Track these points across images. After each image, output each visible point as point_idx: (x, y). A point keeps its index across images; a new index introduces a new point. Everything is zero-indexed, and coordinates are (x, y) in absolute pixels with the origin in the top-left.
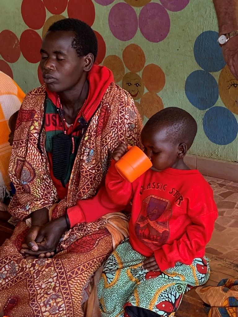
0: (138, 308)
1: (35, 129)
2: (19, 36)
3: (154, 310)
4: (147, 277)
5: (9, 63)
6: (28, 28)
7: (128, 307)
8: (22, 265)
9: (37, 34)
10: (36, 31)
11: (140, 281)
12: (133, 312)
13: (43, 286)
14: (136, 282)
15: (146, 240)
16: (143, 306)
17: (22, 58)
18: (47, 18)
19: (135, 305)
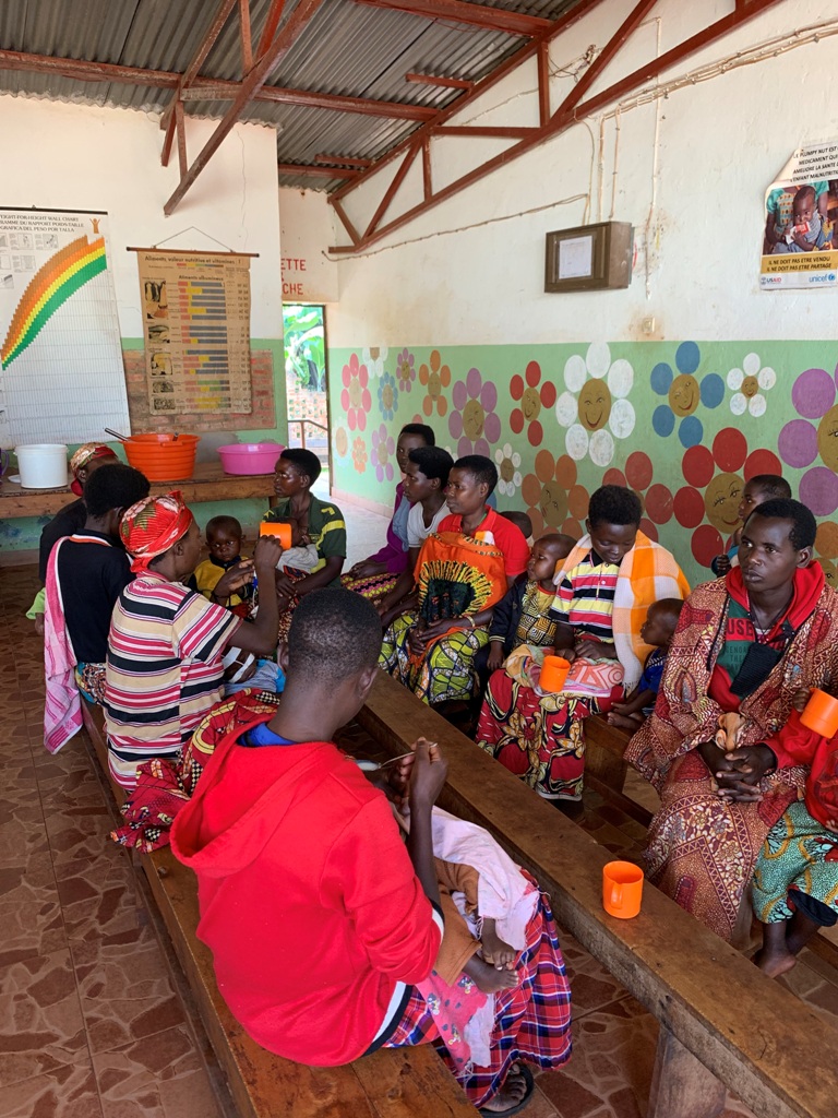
0: (808, 897)
1: (707, 634)
2: (674, 493)
3: (831, 906)
4: (827, 859)
5: (656, 525)
6: (687, 485)
7: (794, 891)
8: (691, 822)
9: (698, 493)
10: (698, 489)
11: (816, 861)
12: (799, 898)
13: (727, 868)
14: (810, 861)
15: (828, 806)
16: (816, 895)
17: (673, 520)
18: (715, 475)
19: (804, 891)
